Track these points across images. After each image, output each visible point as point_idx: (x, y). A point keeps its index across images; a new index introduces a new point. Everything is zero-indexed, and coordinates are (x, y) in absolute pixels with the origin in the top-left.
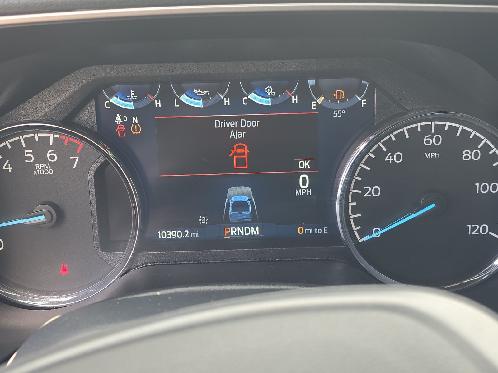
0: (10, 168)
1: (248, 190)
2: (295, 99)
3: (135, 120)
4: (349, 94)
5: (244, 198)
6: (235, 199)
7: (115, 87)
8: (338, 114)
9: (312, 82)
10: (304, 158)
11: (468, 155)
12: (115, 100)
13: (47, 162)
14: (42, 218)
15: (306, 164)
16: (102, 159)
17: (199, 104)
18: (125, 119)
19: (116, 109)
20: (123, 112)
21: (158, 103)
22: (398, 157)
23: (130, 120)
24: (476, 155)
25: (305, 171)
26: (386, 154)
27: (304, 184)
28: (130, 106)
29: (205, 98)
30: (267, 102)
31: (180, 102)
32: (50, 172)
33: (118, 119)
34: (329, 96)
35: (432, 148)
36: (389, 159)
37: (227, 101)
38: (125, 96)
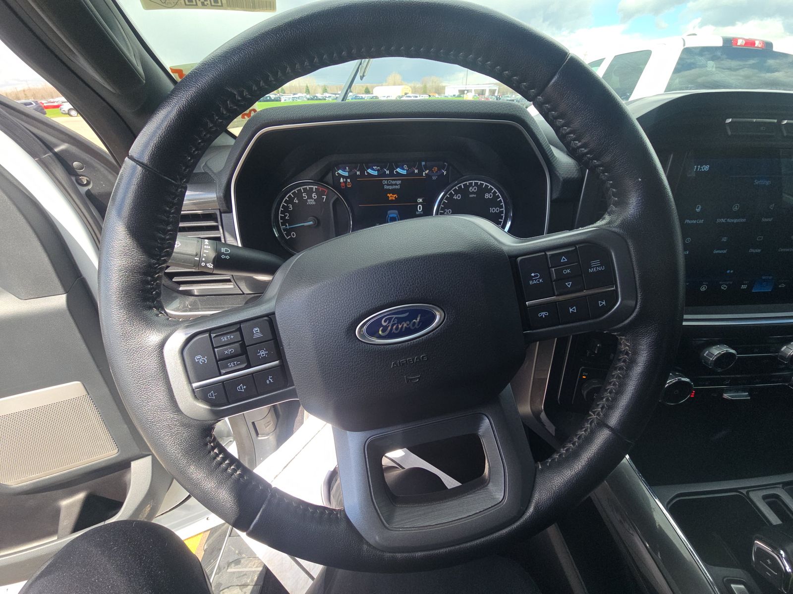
0: (297, 201)
1: (396, 212)
2: (416, 171)
3: (349, 180)
4: (439, 169)
5: (395, 215)
6: (391, 216)
7: (340, 166)
8: (434, 178)
9: (423, 163)
10: (420, 197)
11: (487, 196)
12: (340, 172)
13: (313, 199)
14: (311, 223)
15: (420, 200)
16: (336, 197)
17: (376, 173)
18: (345, 180)
19: (340, 176)
20: (344, 177)
21: (358, 173)
22: (459, 196)
23: (347, 180)
24: (491, 195)
25: (420, 203)
26: (454, 195)
27: (420, 209)
28: (346, 174)
29: (378, 170)
30: (404, 172)
31: (367, 172)
32: (314, 203)
33: (342, 180)
34: (431, 170)
35: (473, 193)
36: (455, 197)
37: (388, 172)
38: (344, 170)
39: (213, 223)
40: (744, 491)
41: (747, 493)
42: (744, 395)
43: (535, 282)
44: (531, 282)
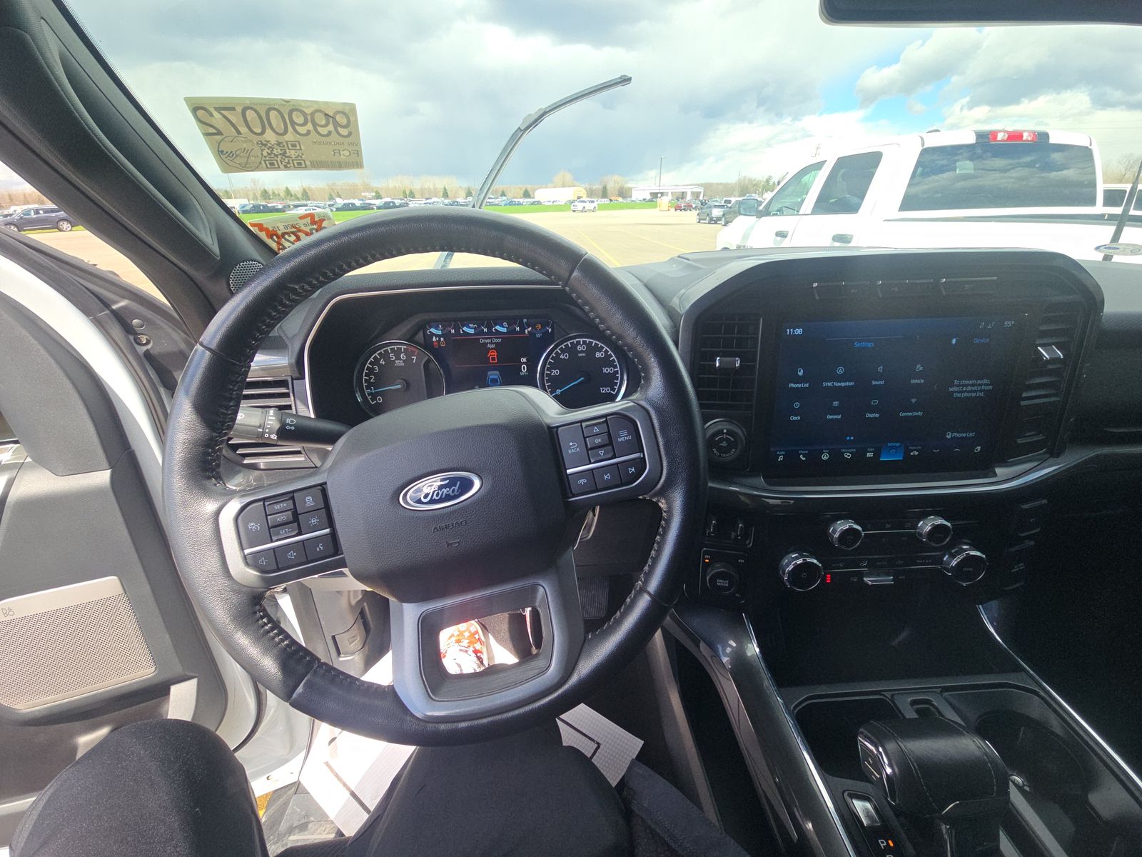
0: (384, 363)
1: (497, 372)
2: (518, 329)
3: (442, 339)
4: (543, 326)
6: (491, 377)
7: (432, 324)
8: (538, 336)
9: (525, 320)
10: (524, 357)
11: (598, 355)
12: (433, 330)
13: (401, 360)
14: (399, 386)
15: (525, 360)
16: (427, 357)
17: (472, 331)
18: (438, 339)
19: (433, 334)
20: (436, 336)
21: (453, 331)
22: (566, 356)
23: (440, 339)
24: (602, 355)
25: (524, 363)
26: (560, 354)
27: (524, 369)
28: (439, 333)
29: (475, 328)
30: (504, 330)
31: (463, 331)
32: (403, 364)
33: (434, 339)
34: (534, 327)
35: (582, 352)
36: (562, 357)
37: (485, 330)
38: (437, 328)
39: (283, 390)
40: (888, 695)
41: (892, 696)
42: (888, 580)
43: (573, 451)
44: (570, 451)
